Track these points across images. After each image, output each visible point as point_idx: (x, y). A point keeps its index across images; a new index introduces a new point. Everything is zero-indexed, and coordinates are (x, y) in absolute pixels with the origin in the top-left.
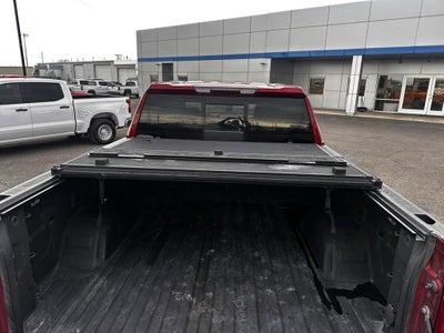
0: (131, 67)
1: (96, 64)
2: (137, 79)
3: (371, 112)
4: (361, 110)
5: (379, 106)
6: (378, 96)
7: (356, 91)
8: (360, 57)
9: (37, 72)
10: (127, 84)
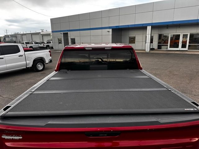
0: (49, 35)
1: (32, 34)
2: (52, 40)
3: (156, 50)
4: (152, 49)
5: (159, 47)
6: (159, 43)
7: (149, 42)
8: (150, 27)
9: (5, 39)
10: (47, 43)
